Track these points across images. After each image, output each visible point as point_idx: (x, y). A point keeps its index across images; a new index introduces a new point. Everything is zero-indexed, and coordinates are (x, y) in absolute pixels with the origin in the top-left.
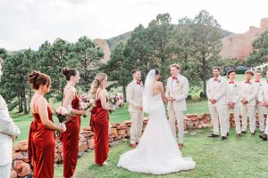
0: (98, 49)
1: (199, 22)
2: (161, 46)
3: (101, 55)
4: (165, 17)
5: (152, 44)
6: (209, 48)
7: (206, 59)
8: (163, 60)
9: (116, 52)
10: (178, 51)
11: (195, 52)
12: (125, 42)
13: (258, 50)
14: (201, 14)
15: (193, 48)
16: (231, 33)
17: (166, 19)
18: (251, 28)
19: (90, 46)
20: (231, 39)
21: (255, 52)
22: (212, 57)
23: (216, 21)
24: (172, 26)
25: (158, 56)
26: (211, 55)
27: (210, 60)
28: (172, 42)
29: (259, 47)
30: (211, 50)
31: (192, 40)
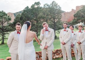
0: (9, 16)
1: (52, 6)
2: (36, 16)
3: (10, 19)
4: (38, 3)
5: (32, 15)
6: (57, 17)
7: (56, 21)
8: (37, 22)
9: (17, 18)
10: (43, 18)
11: (51, 18)
12: (21, 14)
13: (76, 18)
14: (53, 3)
15: (50, 17)
16: (64, 12)
17: (39, 4)
18: (72, 10)
19: (5, 15)
20: (65, 14)
21: (75, 19)
22: (58, 21)
23: (59, 6)
24: (41, 7)
25: (35, 20)
26: (57, 20)
27: (57, 22)
28: (41, 14)
29: (76, 17)
30: (57, 18)
31: (49, 13)
